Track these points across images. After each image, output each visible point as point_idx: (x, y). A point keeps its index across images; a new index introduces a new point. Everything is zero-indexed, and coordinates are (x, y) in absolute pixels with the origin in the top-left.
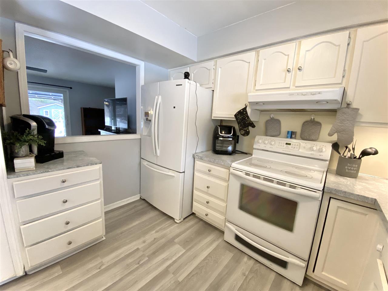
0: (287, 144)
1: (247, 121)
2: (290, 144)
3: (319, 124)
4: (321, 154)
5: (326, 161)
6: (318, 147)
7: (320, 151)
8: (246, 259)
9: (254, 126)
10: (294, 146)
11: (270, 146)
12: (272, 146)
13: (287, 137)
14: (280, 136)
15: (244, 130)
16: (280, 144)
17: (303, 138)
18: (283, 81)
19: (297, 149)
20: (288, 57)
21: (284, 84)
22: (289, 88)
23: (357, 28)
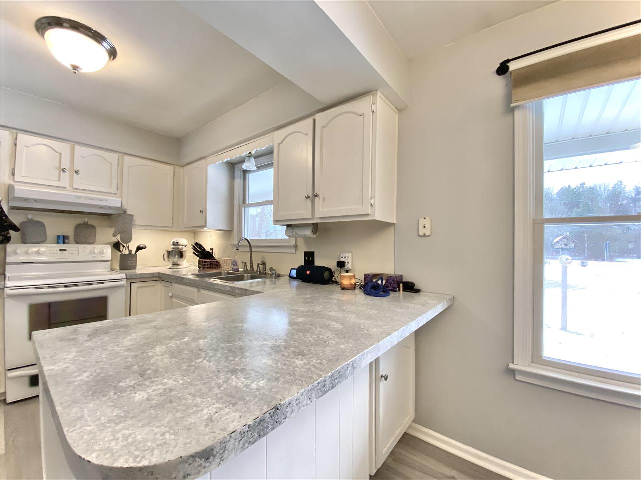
0: (60, 250)
1: (6, 222)
2: (65, 250)
3: (92, 227)
5: (107, 261)
6: (99, 250)
9: (17, 230)
10: (71, 252)
11: (36, 256)
12: (39, 256)
13: (58, 243)
14: (46, 243)
16: (52, 252)
17: (77, 243)
18: (57, 179)
19: (76, 255)
20: (60, 157)
21: (58, 182)
22: (65, 188)
23: (123, 155)
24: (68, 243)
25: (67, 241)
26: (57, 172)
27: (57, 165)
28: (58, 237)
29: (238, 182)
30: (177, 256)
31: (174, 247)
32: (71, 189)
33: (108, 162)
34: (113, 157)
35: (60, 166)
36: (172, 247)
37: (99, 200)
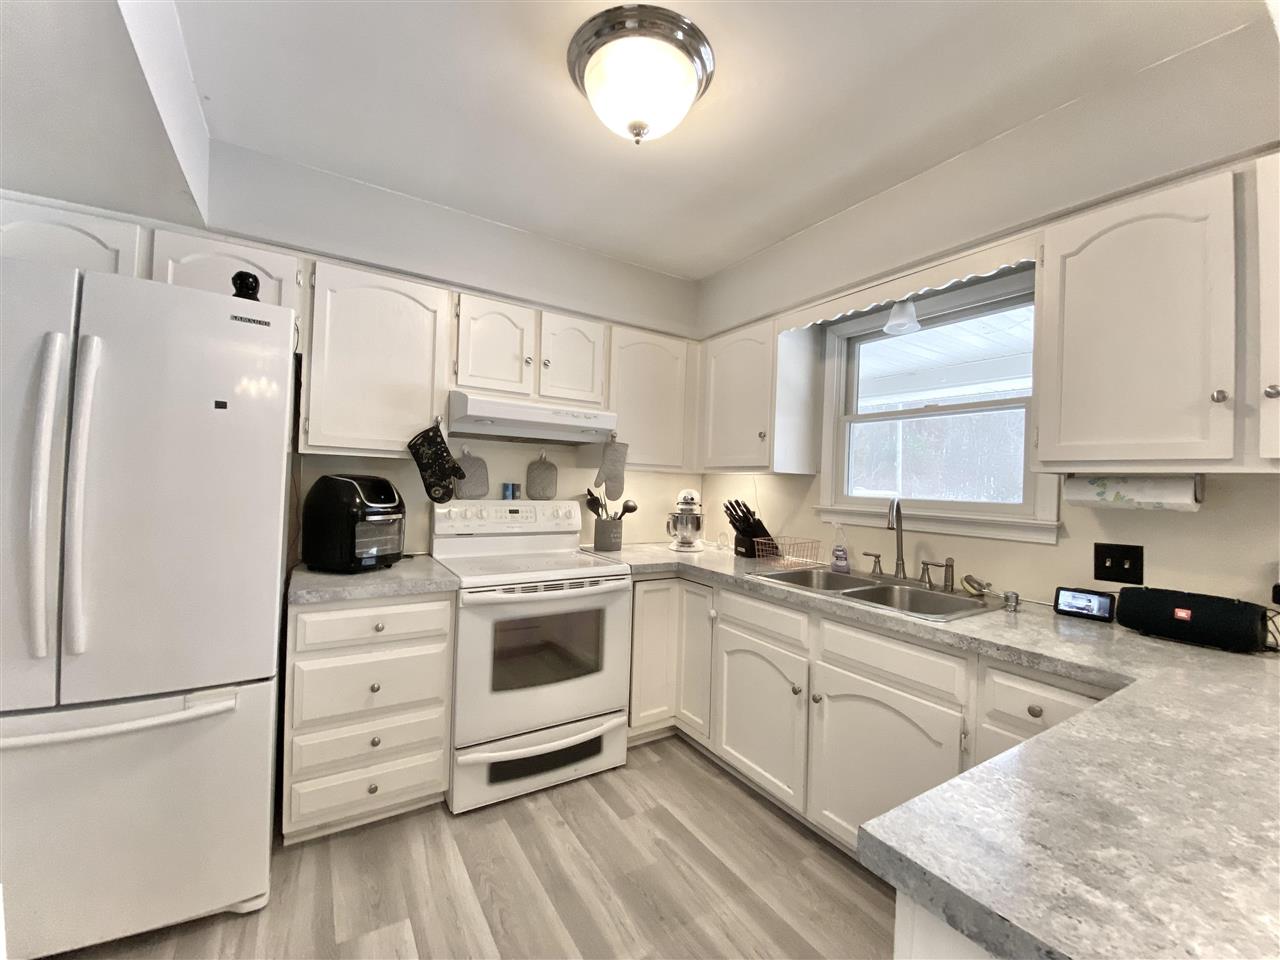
0: (511, 512)
1: (448, 462)
2: (516, 512)
3: (551, 467)
4: (570, 521)
5: (575, 532)
6: (564, 511)
7: (568, 515)
8: (530, 805)
9: (462, 476)
10: (524, 515)
11: (479, 522)
12: (482, 522)
13: (504, 497)
14: (487, 496)
15: (443, 487)
16: (499, 515)
17: (532, 497)
18: (517, 379)
19: (533, 520)
20: (522, 333)
21: (518, 385)
22: (528, 395)
23: (611, 324)
24: (518, 498)
25: (517, 494)
26: (518, 364)
27: (518, 352)
28: (505, 487)
29: (834, 365)
30: (690, 526)
31: (684, 507)
32: (537, 396)
33: (590, 341)
34: (595, 330)
35: (522, 352)
36: (681, 507)
37: (587, 417)
